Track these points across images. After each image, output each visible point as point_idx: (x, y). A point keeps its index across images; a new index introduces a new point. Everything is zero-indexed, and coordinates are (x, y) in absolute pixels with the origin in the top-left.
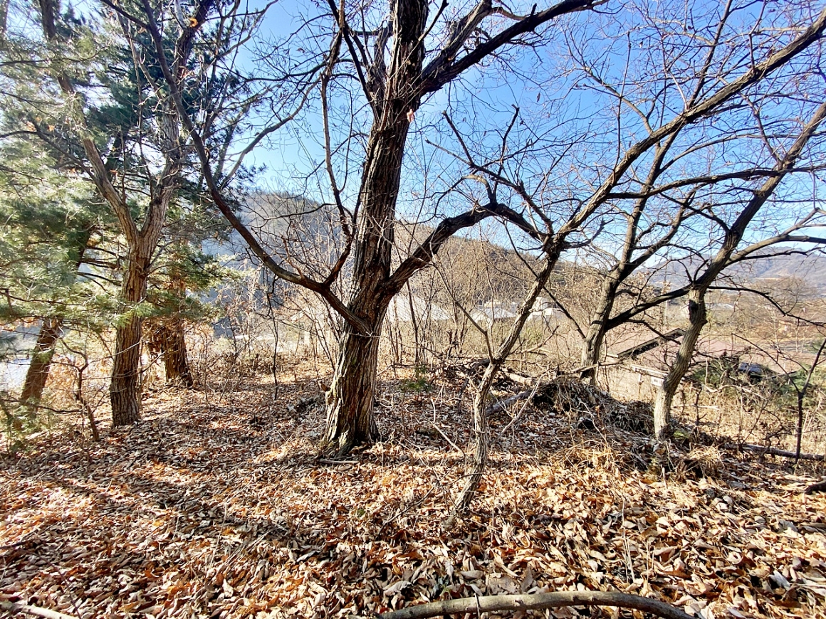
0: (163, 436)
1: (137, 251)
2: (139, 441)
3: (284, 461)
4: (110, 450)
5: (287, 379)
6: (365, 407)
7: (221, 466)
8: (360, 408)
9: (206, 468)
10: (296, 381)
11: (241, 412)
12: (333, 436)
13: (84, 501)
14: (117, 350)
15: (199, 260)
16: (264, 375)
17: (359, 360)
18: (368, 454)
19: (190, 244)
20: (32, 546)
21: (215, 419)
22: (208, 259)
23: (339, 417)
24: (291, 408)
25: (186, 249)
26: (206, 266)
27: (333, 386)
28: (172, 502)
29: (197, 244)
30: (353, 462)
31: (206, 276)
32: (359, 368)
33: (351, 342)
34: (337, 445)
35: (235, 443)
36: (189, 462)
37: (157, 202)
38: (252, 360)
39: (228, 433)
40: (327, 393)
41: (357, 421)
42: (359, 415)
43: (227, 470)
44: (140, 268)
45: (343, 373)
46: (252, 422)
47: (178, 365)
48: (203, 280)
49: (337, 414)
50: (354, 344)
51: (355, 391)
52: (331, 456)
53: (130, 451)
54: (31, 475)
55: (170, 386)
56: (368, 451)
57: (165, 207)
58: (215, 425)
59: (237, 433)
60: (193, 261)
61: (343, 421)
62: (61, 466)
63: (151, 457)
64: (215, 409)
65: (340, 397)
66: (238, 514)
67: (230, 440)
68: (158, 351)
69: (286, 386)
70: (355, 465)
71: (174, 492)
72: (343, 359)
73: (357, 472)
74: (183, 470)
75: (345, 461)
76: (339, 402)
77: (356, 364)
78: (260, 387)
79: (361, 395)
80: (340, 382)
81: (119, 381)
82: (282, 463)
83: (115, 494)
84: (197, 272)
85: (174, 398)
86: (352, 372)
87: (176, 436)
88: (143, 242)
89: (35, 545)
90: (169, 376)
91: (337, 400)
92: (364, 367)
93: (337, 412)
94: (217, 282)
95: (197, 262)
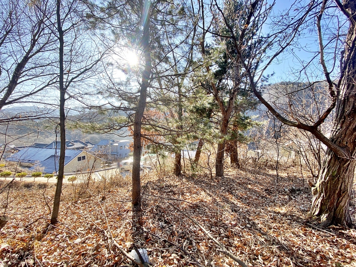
0: (231, 184)
1: (225, 117)
2: (224, 184)
3: (285, 215)
4: (215, 184)
5: (284, 175)
6: (342, 204)
7: (253, 205)
8: (338, 204)
9: (247, 203)
10: (288, 177)
11: (261, 184)
12: (316, 213)
13: (210, 198)
14: (218, 151)
15: (244, 119)
16: (270, 170)
17: (339, 173)
18: (343, 234)
19: (240, 113)
20: (197, 206)
21: (250, 184)
22: (247, 118)
23: (321, 204)
24: (287, 190)
25: (239, 114)
26: (246, 121)
27: (317, 185)
28: (236, 211)
29: (243, 113)
30: (332, 234)
31: (246, 125)
32: (338, 179)
33: (333, 161)
34: (319, 219)
35: (258, 197)
36: (241, 198)
37: (231, 99)
38: (264, 162)
39: (255, 192)
40: (313, 188)
41: (335, 210)
42: (337, 207)
43: (256, 207)
44: (225, 123)
45: (325, 179)
46: (266, 190)
47: (235, 159)
48: (245, 126)
49: (320, 201)
50: (334, 164)
51: (334, 192)
52: (314, 224)
53: (221, 186)
54: (197, 185)
55: (232, 166)
56: (343, 231)
57: (234, 100)
58: (249, 186)
59: (259, 193)
60: (241, 119)
61: (324, 207)
62: (203, 184)
63: (228, 191)
64: (249, 180)
65: (322, 192)
66: (262, 229)
67: (256, 195)
68: (228, 153)
69: (282, 178)
70: (333, 236)
71: (236, 207)
72: (326, 170)
73: (334, 241)
74: (239, 201)
75: (325, 231)
76: (322, 196)
77: (336, 176)
78: (268, 175)
79: (339, 195)
80: (323, 184)
81: (218, 161)
82: (283, 216)
83: (218, 200)
84: (243, 124)
85: (234, 171)
86: (333, 180)
87: (235, 186)
88: (227, 114)
89: (198, 207)
90: (231, 163)
91: (320, 194)
92: (342, 179)
93: (320, 200)
94: (250, 127)
95: (243, 120)
